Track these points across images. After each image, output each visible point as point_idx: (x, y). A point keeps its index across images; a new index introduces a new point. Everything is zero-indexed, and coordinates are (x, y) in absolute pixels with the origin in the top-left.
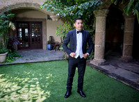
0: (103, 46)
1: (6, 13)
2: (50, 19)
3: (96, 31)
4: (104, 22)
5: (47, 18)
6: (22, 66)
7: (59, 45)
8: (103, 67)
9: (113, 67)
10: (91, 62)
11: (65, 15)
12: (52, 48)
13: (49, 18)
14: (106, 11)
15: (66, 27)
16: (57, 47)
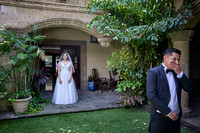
1: (31, 34)
4: (187, 49)
6: (56, 119)
8: (189, 120)
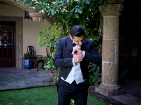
0: (116, 62)
2: (29, 17)
3: (104, 39)
4: (117, 24)
5: (23, 16)
7: (43, 61)
8: (116, 98)
9: (133, 98)
10: (97, 90)
11: (53, 12)
12: (32, 66)
13: (27, 17)
14: (119, 7)
15: (55, 32)
16: (40, 65)
